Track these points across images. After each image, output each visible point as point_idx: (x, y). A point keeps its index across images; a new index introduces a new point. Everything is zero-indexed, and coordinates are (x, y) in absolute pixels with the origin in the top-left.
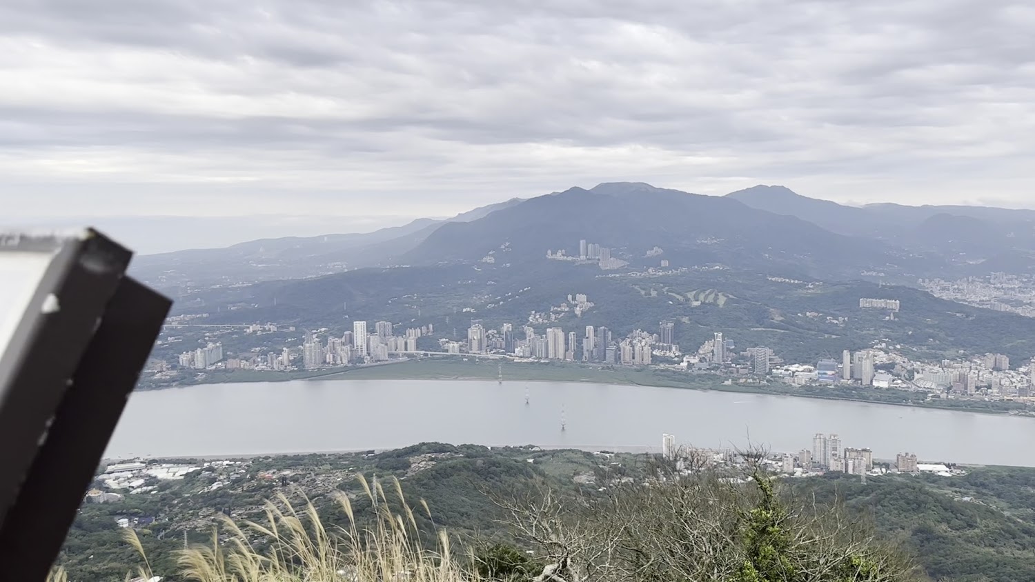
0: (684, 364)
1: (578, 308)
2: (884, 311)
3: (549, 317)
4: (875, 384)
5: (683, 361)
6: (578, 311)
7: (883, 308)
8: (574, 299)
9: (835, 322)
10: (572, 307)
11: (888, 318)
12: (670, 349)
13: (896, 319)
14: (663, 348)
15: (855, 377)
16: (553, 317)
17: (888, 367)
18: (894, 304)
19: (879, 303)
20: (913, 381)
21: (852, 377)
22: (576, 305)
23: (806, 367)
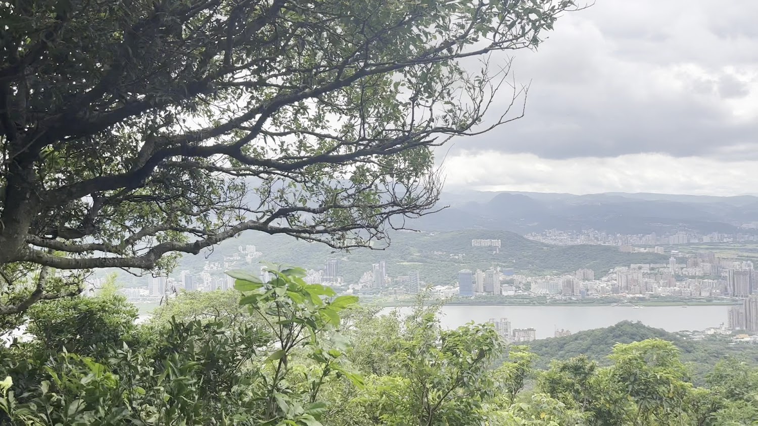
0: (350, 291)
1: (249, 256)
2: (491, 248)
3: (222, 266)
4: (505, 293)
5: (349, 289)
6: (249, 259)
7: (490, 246)
8: (244, 249)
9: (457, 257)
10: (244, 256)
11: (495, 252)
12: (336, 281)
13: (501, 253)
14: (330, 280)
15: (487, 290)
16: (226, 265)
17: (510, 283)
18: (497, 243)
19: (486, 243)
20: (531, 290)
21: (485, 291)
22: (247, 255)
23: (447, 287)
